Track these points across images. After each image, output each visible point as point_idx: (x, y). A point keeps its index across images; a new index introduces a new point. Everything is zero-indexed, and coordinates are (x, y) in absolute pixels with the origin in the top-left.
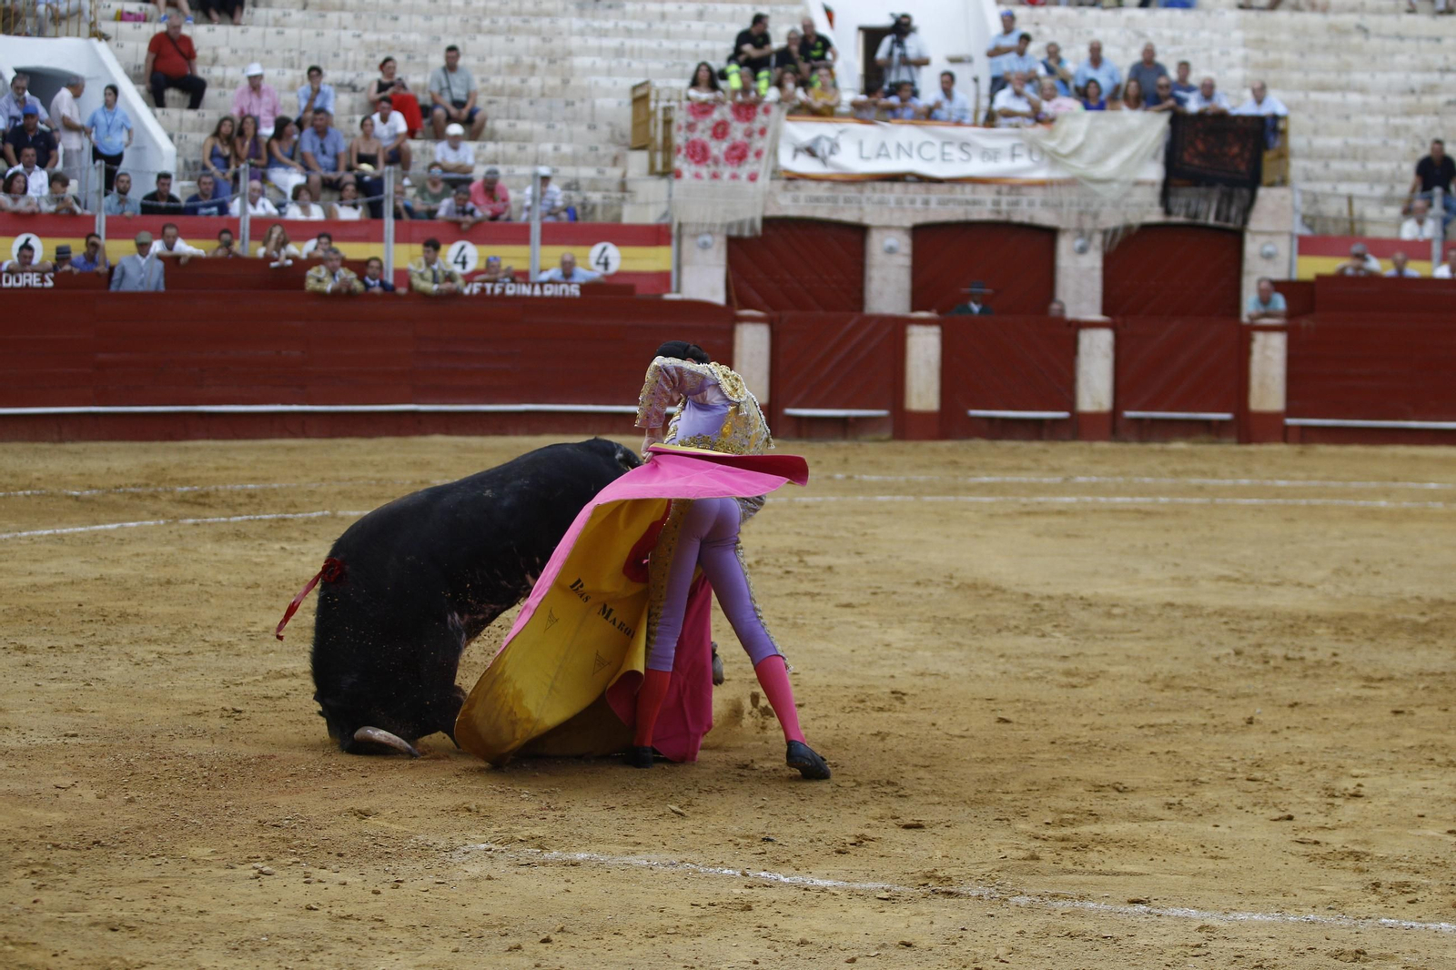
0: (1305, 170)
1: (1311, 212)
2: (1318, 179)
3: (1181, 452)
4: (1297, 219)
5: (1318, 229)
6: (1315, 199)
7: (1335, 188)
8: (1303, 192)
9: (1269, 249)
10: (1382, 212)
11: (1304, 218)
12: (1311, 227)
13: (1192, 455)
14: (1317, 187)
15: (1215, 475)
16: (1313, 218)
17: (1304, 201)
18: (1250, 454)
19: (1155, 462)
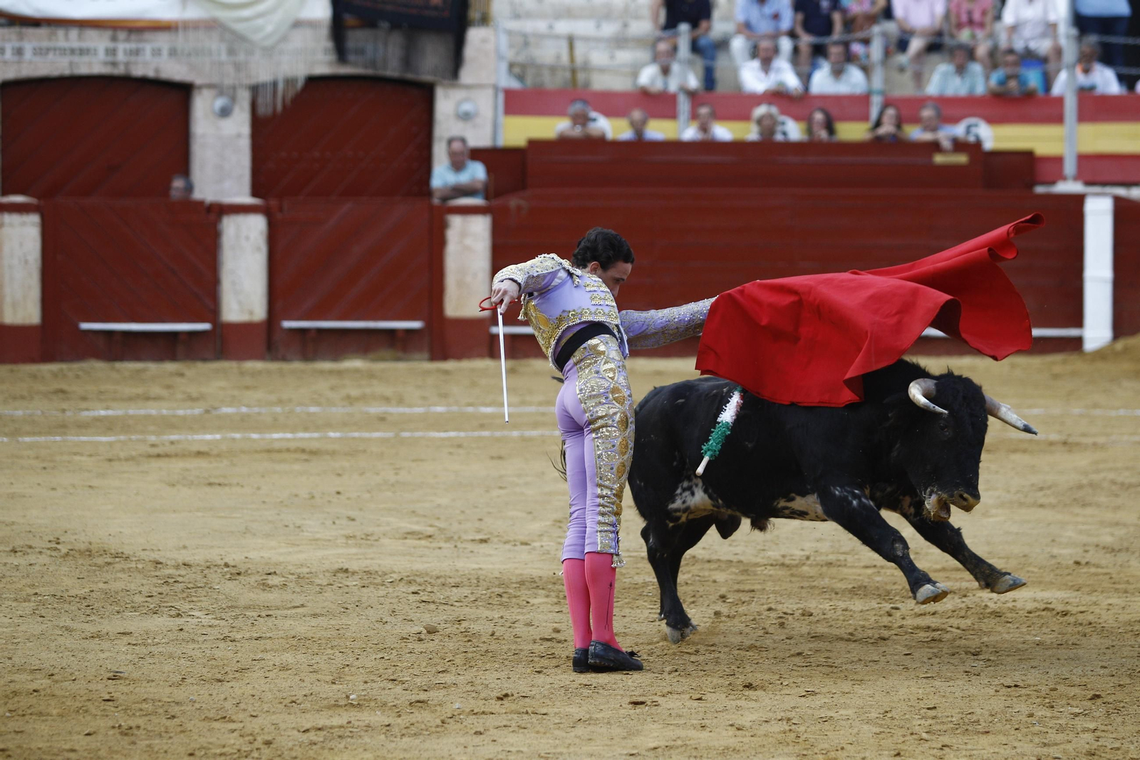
1: (521, 59)
2: (529, 15)
3: (357, 371)
4: (504, 67)
5: (529, 82)
6: (526, 41)
7: (551, 27)
8: (510, 33)
9: (467, 107)
10: (612, 57)
11: (511, 66)
12: (521, 78)
13: (371, 375)
14: (529, 26)
15: (401, 401)
16: (523, 67)
17: (511, 46)
18: (446, 372)
19: (322, 385)
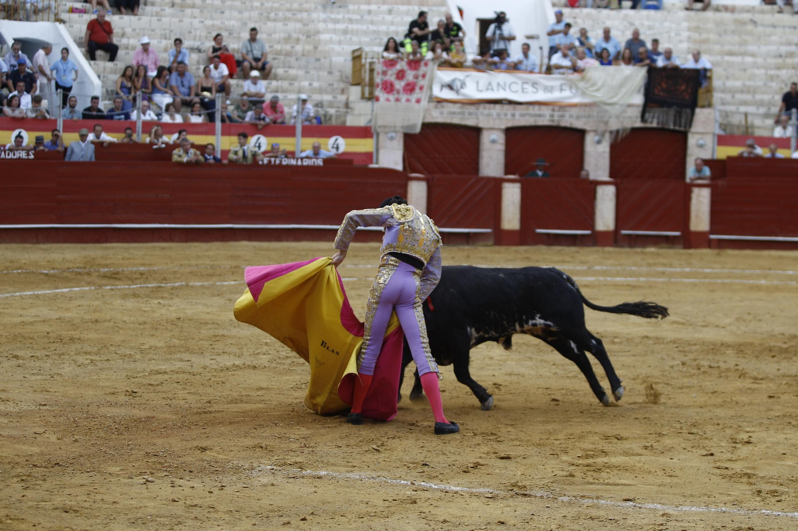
0: (721, 99)
1: (725, 122)
2: (729, 104)
3: (652, 253)
4: (717, 125)
5: (728, 131)
6: (727, 115)
7: (738, 109)
8: (720, 111)
9: (701, 142)
10: (763, 122)
11: (721, 125)
12: (724, 130)
13: (658, 255)
14: (729, 108)
15: (671, 266)
16: (726, 125)
17: (721, 116)
18: (690, 254)
19: (638, 258)
